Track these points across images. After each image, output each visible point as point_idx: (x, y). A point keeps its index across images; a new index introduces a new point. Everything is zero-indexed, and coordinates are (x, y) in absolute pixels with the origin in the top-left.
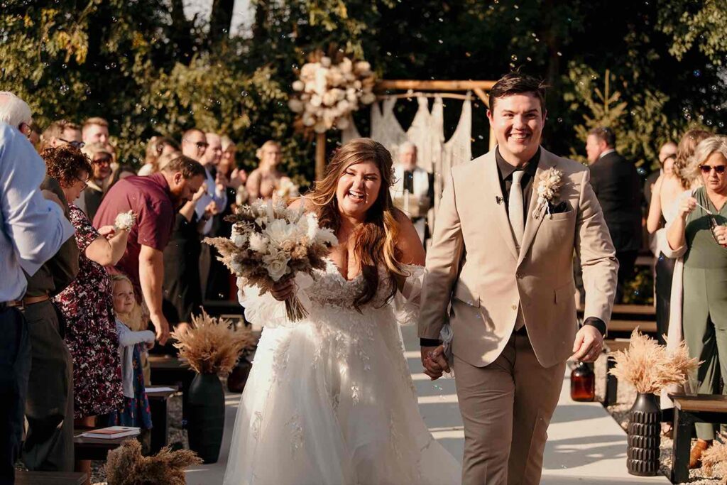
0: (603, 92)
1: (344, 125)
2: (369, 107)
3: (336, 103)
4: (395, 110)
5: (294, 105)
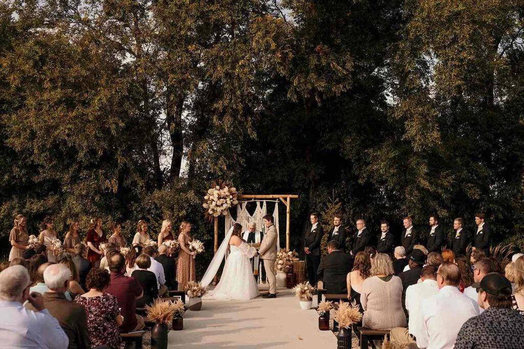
0: (332, 198)
1: (225, 213)
2: (236, 206)
3: (222, 205)
4: (247, 207)
5: (205, 205)
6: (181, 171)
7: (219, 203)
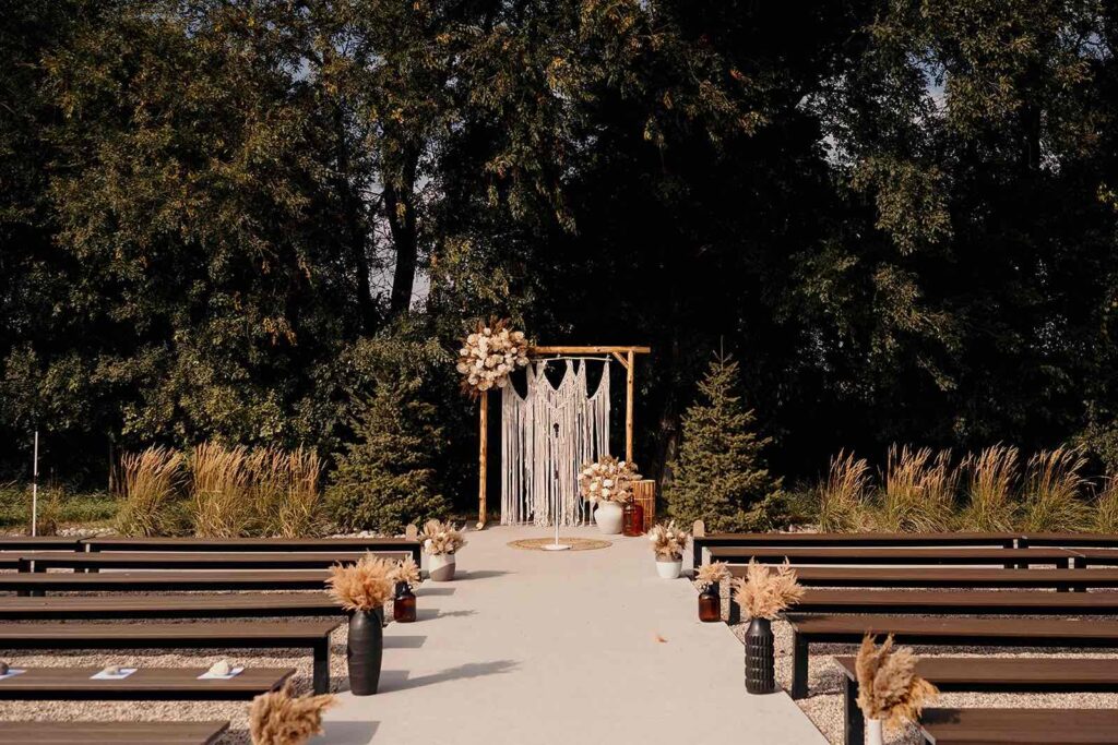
1: (503, 384)
2: (525, 368)
3: (496, 366)
4: (547, 372)
5: (462, 368)
6: (414, 299)
7: (490, 362)
